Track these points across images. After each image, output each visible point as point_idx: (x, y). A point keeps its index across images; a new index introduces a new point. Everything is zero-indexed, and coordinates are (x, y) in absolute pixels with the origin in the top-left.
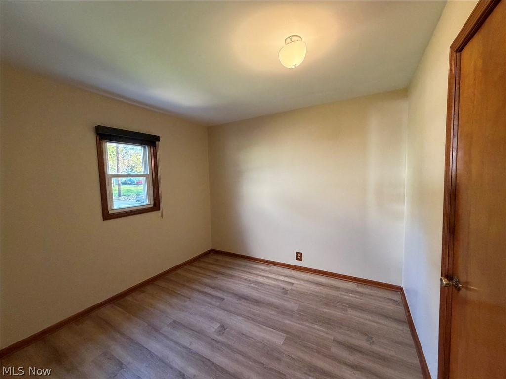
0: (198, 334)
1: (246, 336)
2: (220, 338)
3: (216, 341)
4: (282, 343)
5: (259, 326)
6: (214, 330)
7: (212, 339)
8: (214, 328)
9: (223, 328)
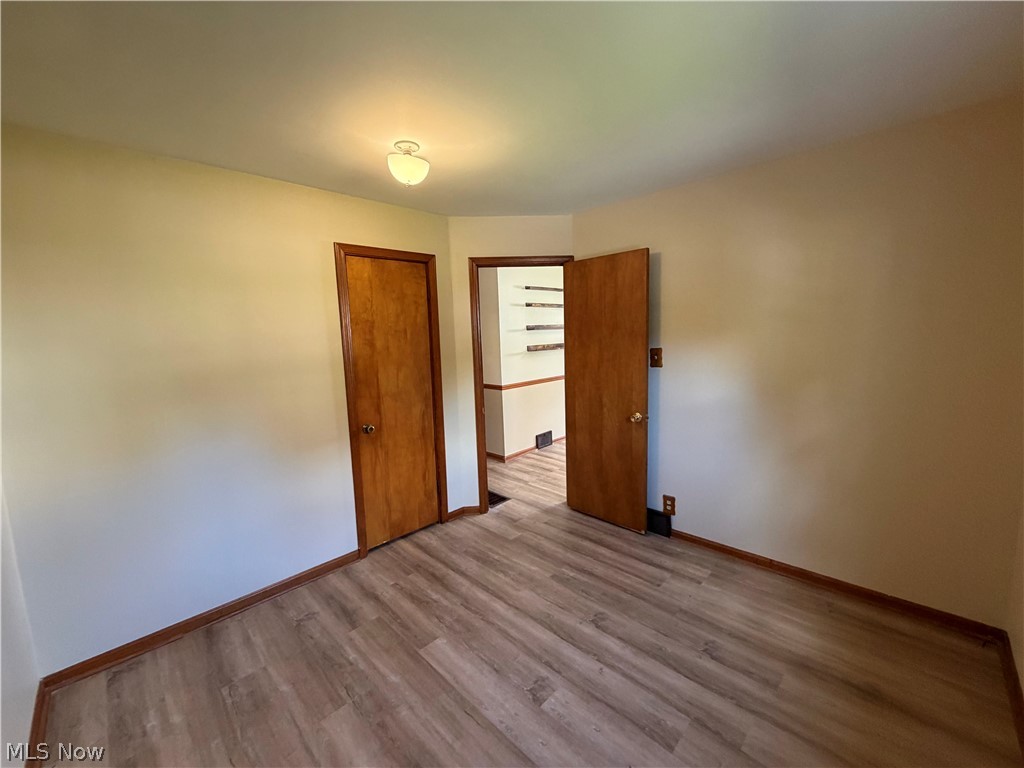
0: (591, 690)
1: (492, 666)
2: (544, 672)
3: (551, 667)
4: (438, 642)
5: (457, 682)
6: (556, 694)
7: (559, 672)
8: (556, 699)
9: (536, 695)
